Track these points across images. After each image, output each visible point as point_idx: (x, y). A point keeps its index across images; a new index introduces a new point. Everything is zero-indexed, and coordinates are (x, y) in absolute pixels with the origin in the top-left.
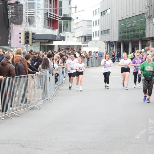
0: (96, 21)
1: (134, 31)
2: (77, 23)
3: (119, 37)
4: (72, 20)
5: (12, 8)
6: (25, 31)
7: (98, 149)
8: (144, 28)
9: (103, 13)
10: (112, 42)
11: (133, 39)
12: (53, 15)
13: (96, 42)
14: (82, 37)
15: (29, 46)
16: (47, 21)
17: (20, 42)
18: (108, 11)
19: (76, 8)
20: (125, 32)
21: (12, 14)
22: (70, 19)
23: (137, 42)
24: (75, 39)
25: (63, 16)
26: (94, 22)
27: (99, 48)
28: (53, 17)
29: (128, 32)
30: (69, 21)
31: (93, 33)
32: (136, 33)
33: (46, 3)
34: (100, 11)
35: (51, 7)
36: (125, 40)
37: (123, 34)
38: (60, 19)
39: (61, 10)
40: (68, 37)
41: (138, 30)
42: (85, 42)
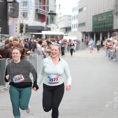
0: (75, 16)
1: (104, 24)
2: (60, 17)
3: (93, 29)
4: (56, 15)
5: (11, 5)
6: (20, 24)
7: (76, 115)
8: (112, 22)
9: (80, 10)
10: (87, 33)
11: (104, 30)
12: (42, 11)
13: (75, 32)
14: (64, 28)
15: (23, 34)
16: (37, 16)
17: (16, 31)
18: (85, 9)
19: (60, 6)
20: (98, 25)
21: (11, 10)
22: (55, 14)
23: (107, 33)
24: (59, 30)
25: (49, 12)
26: (73, 17)
27: (77, 37)
28: (42, 13)
29: (100, 25)
30: (54, 16)
31: (73, 25)
32: (106, 25)
33: (37, 2)
34: (78, 8)
35: (40, 5)
36: (97, 31)
37: (96, 27)
38: (47, 14)
39: (48, 7)
40: (53, 28)
41: (107, 24)
42: (66, 32)
